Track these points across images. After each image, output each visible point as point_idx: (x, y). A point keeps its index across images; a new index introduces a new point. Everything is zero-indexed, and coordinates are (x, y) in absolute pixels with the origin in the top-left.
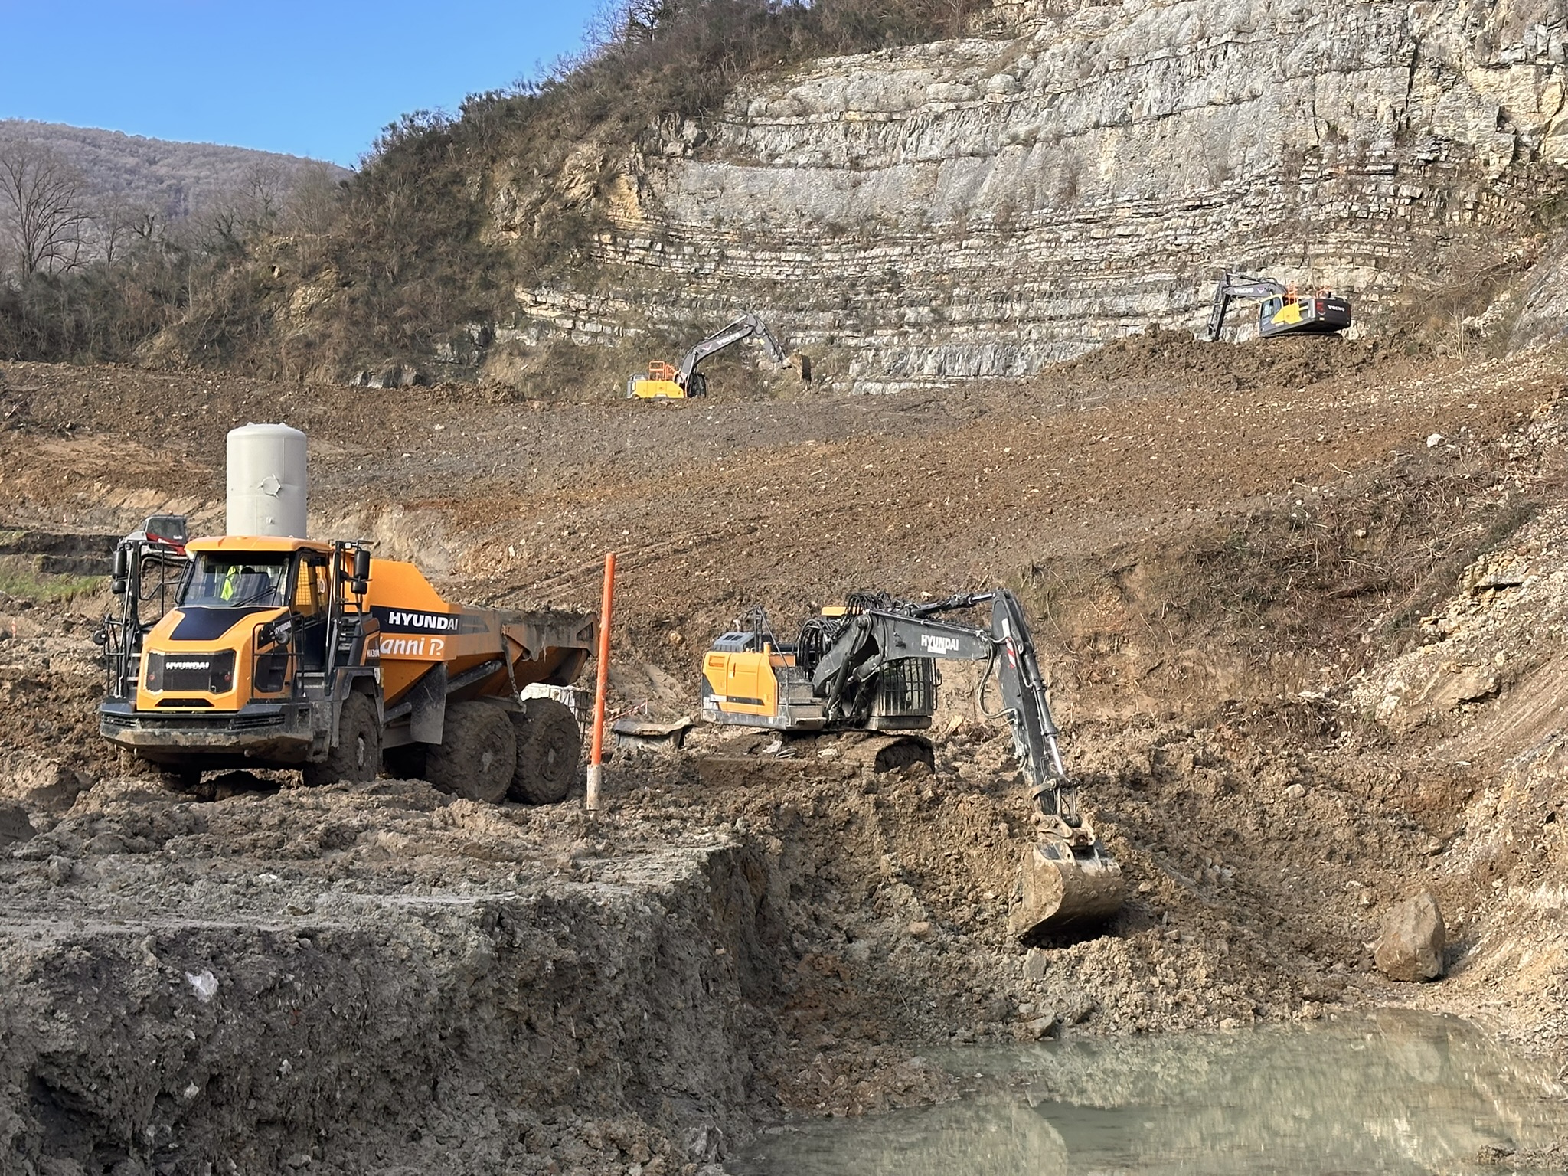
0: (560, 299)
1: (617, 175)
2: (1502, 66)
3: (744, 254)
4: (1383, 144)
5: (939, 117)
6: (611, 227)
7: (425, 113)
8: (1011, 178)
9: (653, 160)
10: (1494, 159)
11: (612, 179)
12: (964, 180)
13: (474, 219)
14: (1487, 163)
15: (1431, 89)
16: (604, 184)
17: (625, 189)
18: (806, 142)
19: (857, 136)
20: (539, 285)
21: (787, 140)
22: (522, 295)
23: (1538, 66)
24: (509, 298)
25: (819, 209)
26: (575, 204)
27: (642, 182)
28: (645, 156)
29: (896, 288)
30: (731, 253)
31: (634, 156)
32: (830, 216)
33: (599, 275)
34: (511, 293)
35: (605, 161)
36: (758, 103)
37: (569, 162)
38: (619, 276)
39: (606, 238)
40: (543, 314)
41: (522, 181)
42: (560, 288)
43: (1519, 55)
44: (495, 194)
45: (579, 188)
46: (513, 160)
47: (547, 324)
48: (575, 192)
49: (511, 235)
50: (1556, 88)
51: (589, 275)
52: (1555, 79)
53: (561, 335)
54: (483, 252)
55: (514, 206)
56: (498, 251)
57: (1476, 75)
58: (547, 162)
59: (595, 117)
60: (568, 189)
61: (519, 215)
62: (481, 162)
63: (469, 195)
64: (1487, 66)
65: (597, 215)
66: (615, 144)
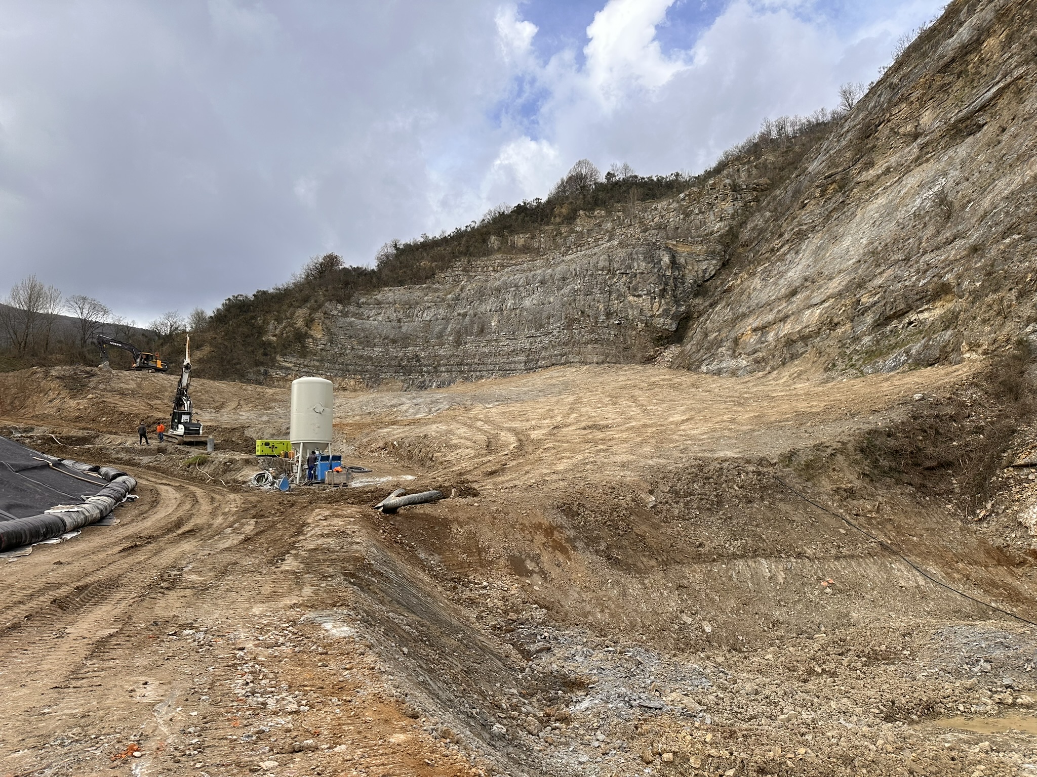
0: (294, 360)
1: (314, 320)
2: (640, 296)
3: (361, 348)
4: (602, 318)
5: (429, 307)
6: (312, 337)
7: (241, 295)
8: (459, 326)
9: (326, 316)
10: (639, 324)
11: (312, 320)
12: (440, 327)
13: (261, 331)
14: (637, 325)
15: (616, 302)
16: (309, 322)
17: (317, 325)
18: (381, 313)
19: (399, 312)
20: (286, 355)
21: (374, 312)
22: (278, 358)
23: (651, 296)
24: (274, 360)
25: (387, 335)
26: (298, 329)
27: (323, 323)
28: (324, 314)
29: (418, 361)
30: (356, 347)
31: (318, 315)
32: (391, 337)
33: (308, 352)
34: (275, 358)
35: (310, 315)
36: (363, 300)
37: (297, 314)
38: (315, 353)
39: (310, 340)
40: (287, 365)
41: (279, 320)
42: (293, 356)
43: (645, 292)
44: (268, 324)
45: (300, 323)
46: (275, 313)
47: (288, 368)
48: (298, 325)
49: (275, 338)
50: (657, 304)
51: (304, 353)
52: (657, 300)
53: (294, 372)
54: (264, 343)
55: (276, 328)
56: (270, 343)
57: (631, 298)
58: (288, 314)
59: (306, 300)
60: (296, 323)
61: (277, 332)
62: (263, 313)
63: (258, 324)
64: (634, 296)
65: (306, 333)
66: (314, 310)
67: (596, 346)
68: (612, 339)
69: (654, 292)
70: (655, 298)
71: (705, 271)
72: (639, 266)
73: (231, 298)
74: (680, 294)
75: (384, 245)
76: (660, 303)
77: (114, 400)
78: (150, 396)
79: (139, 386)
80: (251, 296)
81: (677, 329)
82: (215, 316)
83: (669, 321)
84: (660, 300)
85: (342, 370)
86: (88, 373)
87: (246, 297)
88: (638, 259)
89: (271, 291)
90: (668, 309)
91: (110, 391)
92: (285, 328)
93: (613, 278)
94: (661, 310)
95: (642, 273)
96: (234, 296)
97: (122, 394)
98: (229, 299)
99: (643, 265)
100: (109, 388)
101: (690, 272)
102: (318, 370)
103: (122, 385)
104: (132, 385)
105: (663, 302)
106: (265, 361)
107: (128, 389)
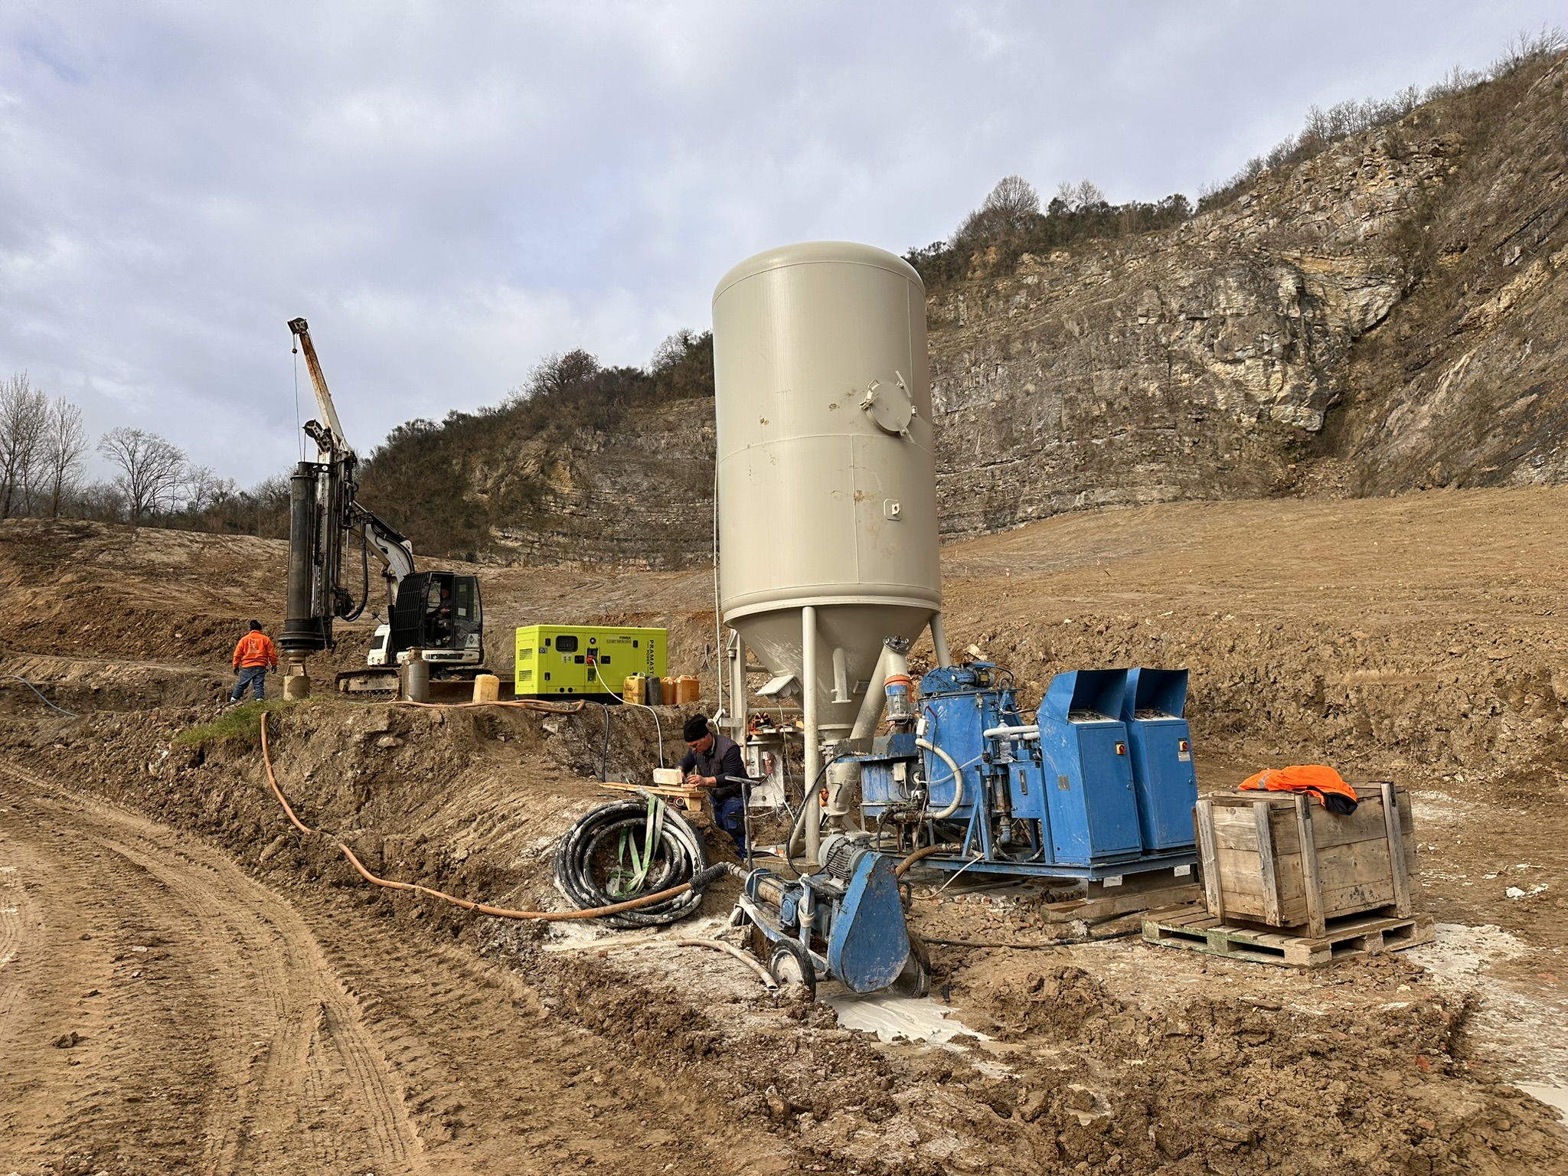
0: (520, 534)
1: (556, 460)
2: (1237, 361)
3: (643, 509)
6: (552, 491)
7: (422, 421)
9: (577, 453)
10: (1245, 419)
11: (553, 463)
13: (460, 484)
14: (1240, 421)
15: (1186, 376)
16: (547, 465)
17: (561, 470)
20: (507, 526)
22: (494, 531)
23: (1265, 361)
24: (485, 536)
26: (527, 478)
27: (572, 465)
28: (573, 450)
30: (634, 508)
31: (565, 449)
33: (547, 520)
34: (487, 532)
35: (548, 452)
36: (641, 423)
37: (523, 452)
38: (560, 521)
39: (550, 498)
40: (510, 544)
41: (491, 463)
42: (521, 528)
43: (1251, 353)
44: (473, 470)
45: (530, 468)
46: (484, 450)
47: (512, 550)
48: (527, 471)
49: (485, 496)
50: (1279, 375)
51: (540, 521)
52: (1277, 368)
53: (522, 557)
54: (466, 506)
55: (486, 478)
56: (477, 506)
57: (1218, 368)
58: (508, 452)
59: (539, 426)
60: (522, 468)
61: (489, 483)
62: (462, 451)
63: (454, 471)
64: (1226, 362)
65: (543, 484)
66: (552, 441)
67: (1154, 466)
68: (1187, 451)
69: (1270, 352)
70: (1273, 364)
71: (1365, 309)
72: (1229, 300)
73: (404, 426)
74: (1321, 355)
75: (665, 339)
76: (1285, 374)
77: (128, 585)
78: (214, 579)
79: (195, 558)
80: (439, 424)
81: (1323, 427)
82: (376, 460)
83: (1304, 411)
84: (1285, 367)
85: (612, 551)
86: (77, 530)
87: (431, 424)
88: (1227, 287)
89: (476, 413)
90: (1303, 386)
91: (121, 568)
92: (502, 477)
93: (1172, 330)
94: (1287, 388)
95: (1238, 315)
96: (408, 424)
97: (152, 573)
98: (400, 429)
99: (1239, 298)
100: (121, 560)
101: (1334, 312)
102: (566, 552)
103: (153, 556)
104: (180, 556)
105: (1290, 372)
106: (469, 538)
107: (167, 565)
